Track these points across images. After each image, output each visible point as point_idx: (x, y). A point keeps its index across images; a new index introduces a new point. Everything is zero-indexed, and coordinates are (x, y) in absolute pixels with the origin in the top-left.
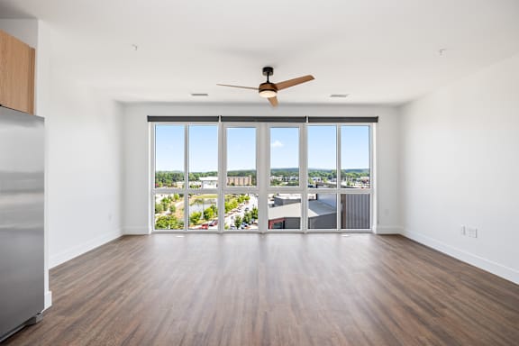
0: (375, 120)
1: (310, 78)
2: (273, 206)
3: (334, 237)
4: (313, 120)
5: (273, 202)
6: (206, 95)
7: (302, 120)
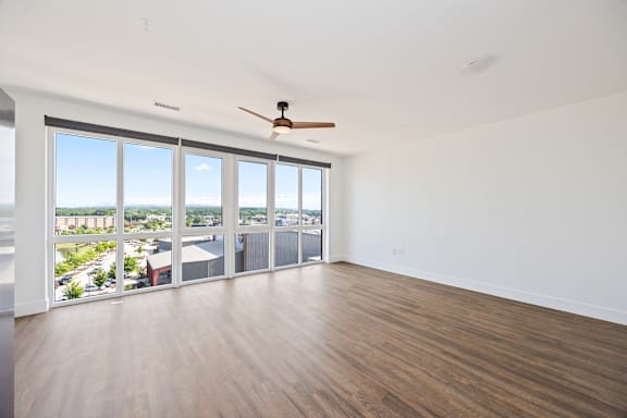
0: (329, 166)
1: (332, 125)
2: (156, 251)
3: (295, 271)
4: (283, 159)
5: (155, 247)
6: (177, 109)
7: (273, 157)
